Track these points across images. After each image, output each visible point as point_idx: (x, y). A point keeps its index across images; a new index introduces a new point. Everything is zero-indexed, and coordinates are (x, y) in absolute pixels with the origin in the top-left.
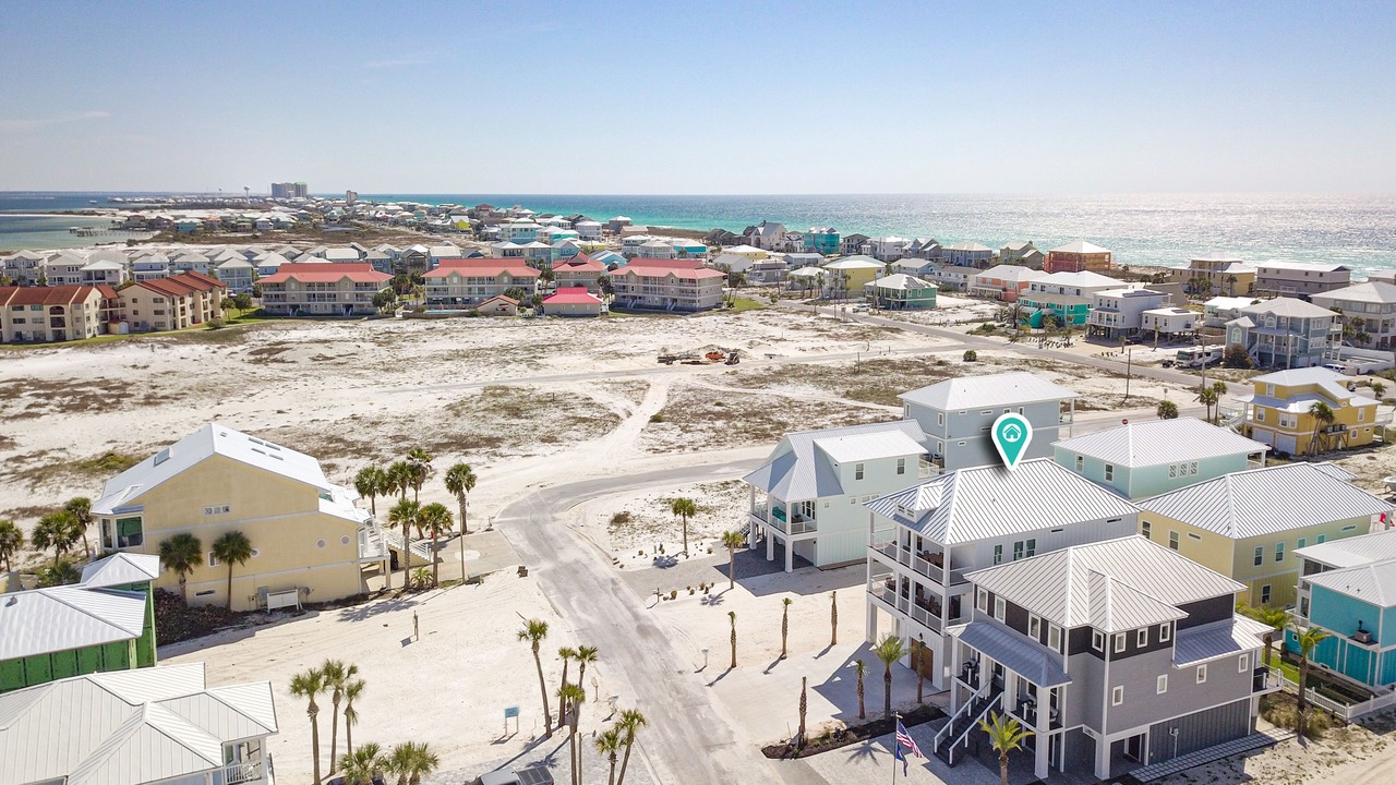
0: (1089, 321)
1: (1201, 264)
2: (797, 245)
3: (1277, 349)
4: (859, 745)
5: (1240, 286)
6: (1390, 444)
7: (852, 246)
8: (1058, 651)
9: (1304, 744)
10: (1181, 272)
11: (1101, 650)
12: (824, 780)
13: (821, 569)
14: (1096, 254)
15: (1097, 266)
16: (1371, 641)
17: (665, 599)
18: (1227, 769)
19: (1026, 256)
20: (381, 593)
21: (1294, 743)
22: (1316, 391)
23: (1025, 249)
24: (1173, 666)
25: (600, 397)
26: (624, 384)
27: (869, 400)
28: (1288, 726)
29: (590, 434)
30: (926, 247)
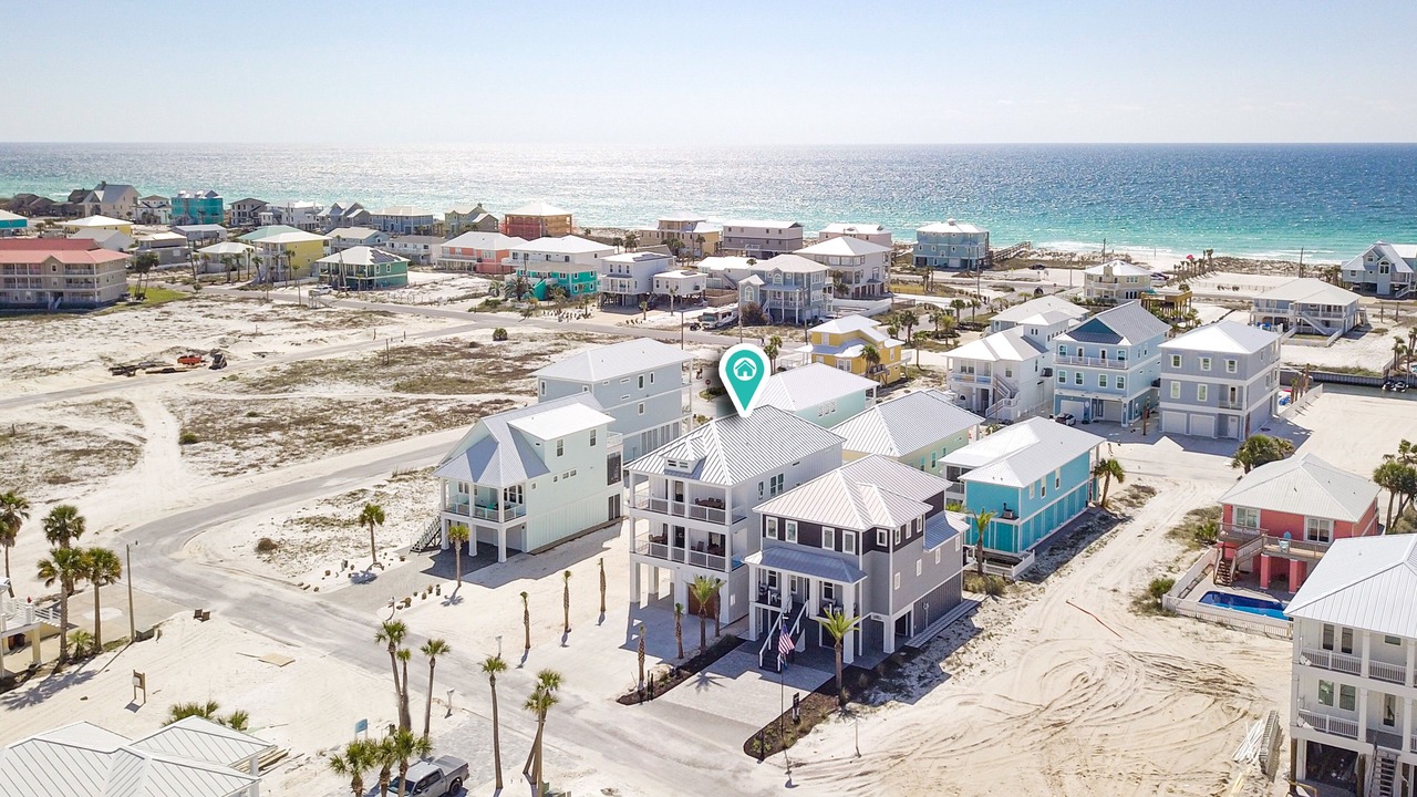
0: (601, 289)
1: (670, 224)
2: (161, 213)
3: (786, 304)
4: (695, 678)
5: (708, 246)
6: (913, 379)
7: (245, 214)
8: (854, 553)
9: (996, 600)
10: (650, 232)
11: (886, 545)
12: (689, 708)
13: (533, 553)
14: (557, 217)
15: (559, 230)
16: (1015, 518)
17: (399, 608)
18: (962, 626)
19: (477, 220)
20: (32, 672)
21: (990, 600)
22: (860, 337)
23: (475, 213)
24: (925, 551)
25: (74, 423)
26: (96, 404)
27: (428, 391)
28: (981, 591)
29: (112, 470)
30: (347, 213)
